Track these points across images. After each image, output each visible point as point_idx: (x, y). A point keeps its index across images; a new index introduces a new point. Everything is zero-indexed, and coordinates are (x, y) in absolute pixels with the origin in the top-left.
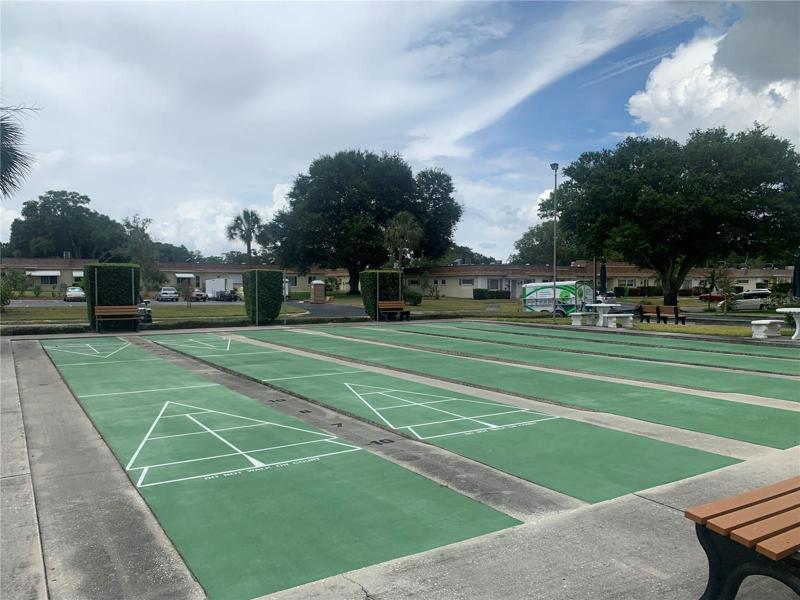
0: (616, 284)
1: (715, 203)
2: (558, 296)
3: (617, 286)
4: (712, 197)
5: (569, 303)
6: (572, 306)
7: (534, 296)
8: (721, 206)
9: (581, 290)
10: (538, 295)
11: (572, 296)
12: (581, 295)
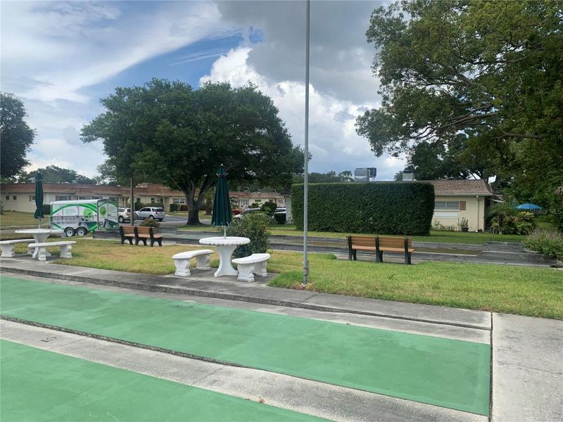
0: (171, 202)
1: (217, 139)
2: (81, 214)
3: (172, 203)
4: (215, 133)
5: (91, 220)
6: (94, 223)
7: (60, 213)
8: (221, 140)
9: (104, 208)
10: (65, 213)
11: (94, 213)
12: (104, 213)
